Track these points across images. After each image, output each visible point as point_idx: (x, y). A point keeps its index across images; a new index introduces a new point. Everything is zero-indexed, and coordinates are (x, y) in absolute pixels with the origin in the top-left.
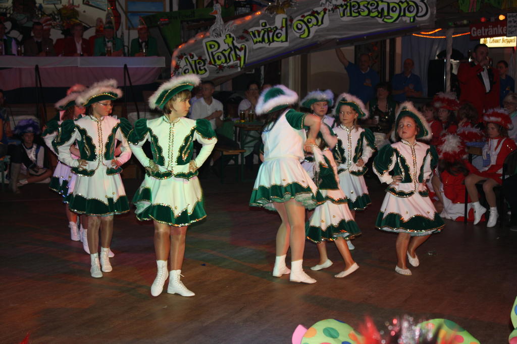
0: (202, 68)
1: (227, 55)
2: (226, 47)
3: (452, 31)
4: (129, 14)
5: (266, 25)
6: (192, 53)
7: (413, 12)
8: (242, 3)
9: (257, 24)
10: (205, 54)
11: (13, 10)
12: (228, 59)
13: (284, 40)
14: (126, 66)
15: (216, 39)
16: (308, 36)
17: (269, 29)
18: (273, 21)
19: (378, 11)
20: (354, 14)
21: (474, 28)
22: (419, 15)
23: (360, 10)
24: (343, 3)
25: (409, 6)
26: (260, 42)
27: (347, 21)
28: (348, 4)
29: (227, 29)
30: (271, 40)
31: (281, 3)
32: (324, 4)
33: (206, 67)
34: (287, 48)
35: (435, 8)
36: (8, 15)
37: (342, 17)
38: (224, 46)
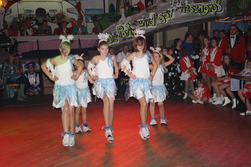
0: (116, 39)
1: (127, 32)
2: (127, 29)
3: (234, 18)
4: (87, 15)
5: (145, 18)
6: (111, 32)
7: (215, 9)
8: (135, 8)
9: (141, 18)
10: (117, 32)
11: (36, 16)
12: (128, 34)
13: (154, 25)
14: (79, 39)
15: (122, 25)
16: (165, 22)
17: (147, 20)
18: (148, 16)
19: (198, 10)
20: (187, 12)
21: (245, 16)
22: (218, 11)
23: (189, 9)
24: (181, 6)
25: (213, 7)
26: (142, 26)
27: (183, 15)
28: (184, 7)
29: (127, 21)
30: (148, 25)
31: (152, 7)
32: (172, 7)
33: (118, 38)
34: (155, 29)
35: (226, 7)
36: (34, 18)
37: (181, 13)
38: (126, 29)
